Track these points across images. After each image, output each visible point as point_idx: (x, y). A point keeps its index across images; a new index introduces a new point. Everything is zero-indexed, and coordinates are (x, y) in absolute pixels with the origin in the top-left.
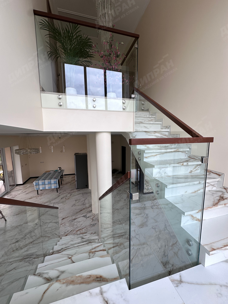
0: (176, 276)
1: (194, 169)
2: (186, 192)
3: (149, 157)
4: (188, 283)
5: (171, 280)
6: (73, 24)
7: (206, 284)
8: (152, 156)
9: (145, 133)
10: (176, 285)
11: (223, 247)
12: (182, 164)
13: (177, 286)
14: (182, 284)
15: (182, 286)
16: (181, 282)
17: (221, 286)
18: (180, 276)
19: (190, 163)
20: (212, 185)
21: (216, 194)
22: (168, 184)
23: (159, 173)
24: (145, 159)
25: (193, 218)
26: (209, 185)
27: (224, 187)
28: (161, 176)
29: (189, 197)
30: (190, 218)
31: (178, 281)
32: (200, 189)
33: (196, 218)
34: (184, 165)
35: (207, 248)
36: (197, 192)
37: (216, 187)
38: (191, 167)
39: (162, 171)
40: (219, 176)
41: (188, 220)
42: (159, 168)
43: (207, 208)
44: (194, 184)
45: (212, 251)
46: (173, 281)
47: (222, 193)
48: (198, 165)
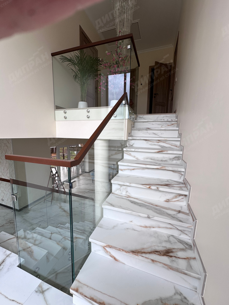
0: (46, 286)
1: (173, 198)
3: (124, 170)
4: (44, 298)
5: (39, 285)
8: (128, 169)
9: (144, 141)
11: (88, 298)
13: (36, 292)
15: (38, 295)
16: (43, 292)
18: (48, 289)
19: (161, 189)
20: (179, 230)
21: (172, 244)
22: (107, 203)
23: (119, 190)
24: (120, 172)
25: (106, 252)
26: (173, 227)
27: (194, 240)
28: (121, 193)
29: (128, 229)
30: (101, 249)
31: (42, 290)
32: (154, 226)
33: (110, 253)
34: (151, 189)
35: (75, 284)
36: (149, 228)
37: (190, 237)
38: (167, 194)
39: (123, 188)
40: (193, 221)
41: (100, 250)
42: (119, 184)
43: (119, 250)
44: (140, 216)
45: (74, 290)
46: (40, 286)
47: (184, 248)
48: (182, 195)
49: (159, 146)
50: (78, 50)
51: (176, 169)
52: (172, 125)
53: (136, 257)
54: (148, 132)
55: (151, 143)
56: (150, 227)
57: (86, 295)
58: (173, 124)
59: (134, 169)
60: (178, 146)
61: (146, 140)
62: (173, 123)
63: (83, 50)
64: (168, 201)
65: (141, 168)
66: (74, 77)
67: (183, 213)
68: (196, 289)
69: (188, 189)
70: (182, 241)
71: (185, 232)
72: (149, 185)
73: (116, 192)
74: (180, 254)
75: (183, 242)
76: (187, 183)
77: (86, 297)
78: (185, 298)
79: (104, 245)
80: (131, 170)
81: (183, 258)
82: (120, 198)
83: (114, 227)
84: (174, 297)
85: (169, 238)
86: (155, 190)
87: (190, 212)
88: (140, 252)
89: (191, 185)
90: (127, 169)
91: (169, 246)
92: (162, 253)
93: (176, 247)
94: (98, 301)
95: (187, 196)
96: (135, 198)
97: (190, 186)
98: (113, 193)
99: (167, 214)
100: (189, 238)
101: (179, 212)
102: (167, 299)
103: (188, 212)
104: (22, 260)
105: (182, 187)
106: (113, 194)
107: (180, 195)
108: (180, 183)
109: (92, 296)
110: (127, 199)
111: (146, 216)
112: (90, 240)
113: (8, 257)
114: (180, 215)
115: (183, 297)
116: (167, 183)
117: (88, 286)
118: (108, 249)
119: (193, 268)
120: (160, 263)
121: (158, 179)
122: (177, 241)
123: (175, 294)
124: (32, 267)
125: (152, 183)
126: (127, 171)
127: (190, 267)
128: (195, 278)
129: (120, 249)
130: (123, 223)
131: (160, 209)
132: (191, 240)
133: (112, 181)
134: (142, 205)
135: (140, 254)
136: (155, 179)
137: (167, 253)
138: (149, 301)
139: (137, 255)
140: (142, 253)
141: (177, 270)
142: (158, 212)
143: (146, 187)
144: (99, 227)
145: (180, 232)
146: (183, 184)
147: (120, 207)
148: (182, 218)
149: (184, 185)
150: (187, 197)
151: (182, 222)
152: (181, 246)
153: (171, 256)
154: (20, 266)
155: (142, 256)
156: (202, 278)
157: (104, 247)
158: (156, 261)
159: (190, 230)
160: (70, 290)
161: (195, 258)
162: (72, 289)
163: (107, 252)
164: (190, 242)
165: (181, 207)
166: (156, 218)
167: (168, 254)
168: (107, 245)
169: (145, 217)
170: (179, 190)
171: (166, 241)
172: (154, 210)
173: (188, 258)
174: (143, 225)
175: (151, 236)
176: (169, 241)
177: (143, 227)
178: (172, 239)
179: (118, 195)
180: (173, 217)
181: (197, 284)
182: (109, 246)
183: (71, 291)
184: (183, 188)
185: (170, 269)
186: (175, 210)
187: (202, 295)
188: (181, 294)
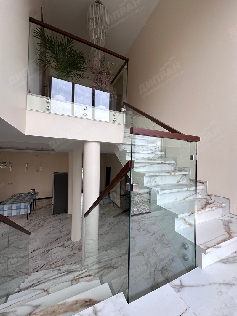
0: (176, 282)
1: (181, 179)
2: (176, 199)
3: (139, 167)
4: (189, 287)
5: (172, 286)
6: (68, 38)
7: (206, 285)
8: (142, 166)
10: (177, 291)
11: (216, 245)
12: (170, 173)
13: (179, 291)
14: (183, 288)
15: (184, 291)
16: (182, 286)
17: (220, 284)
18: (180, 281)
23: (150, 181)
25: (185, 222)
28: (151, 184)
29: (180, 203)
31: (179, 286)
32: (188, 196)
33: (188, 222)
38: (179, 176)
39: (153, 179)
41: (182, 224)
42: (150, 177)
45: (207, 249)
54: (128, 140)
64: (178, 182)
65: (151, 164)
73: (147, 185)
79: (188, 214)
83: (173, 206)
86: (174, 175)
92: (207, 204)
107: (184, 175)
157: (184, 219)
174: (183, 198)
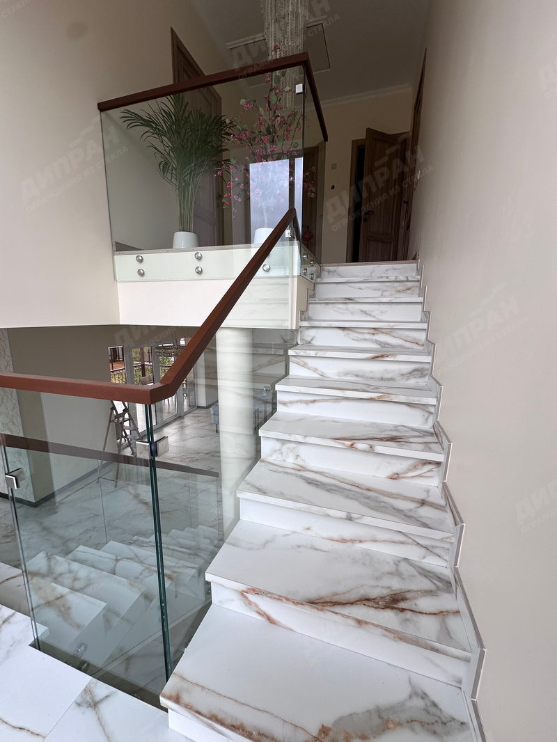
0: (102, 689)
1: (409, 470)
3: (291, 402)
4: (99, 719)
5: (86, 687)
8: (301, 402)
9: (340, 332)
10: (80, 701)
12: (349, 443)
13: (79, 705)
18: (107, 696)
19: (381, 448)
20: (422, 546)
21: (403, 579)
22: (247, 486)
23: (279, 452)
24: (280, 408)
25: (247, 602)
26: (408, 539)
27: (456, 570)
28: (284, 461)
29: (299, 547)
30: (236, 597)
31: (92, 699)
32: (362, 539)
33: (256, 606)
34: (356, 449)
35: (172, 685)
36: (350, 544)
37: (446, 561)
38: (393, 461)
39: (288, 449)
40: (454, 526)
41: (232, 600)
42: (278, 440)
43: (279, 598)
44: (328, 516)
45: (170, 698)
46: (88, 691)
47: (433, 588)
48: (430, 463)
49: (376, 342)
50: (169, 94)
51: (416, 398)
52: (408, 291)
53: (321, 614)
55: (356, 335)
56: (353, 541)
57: (200, 710)
58: (409, 289)
59: (314, 401)
60: (421, 343)
61: (344, 329)
62: (410, 284)
63: (181, 94)
64: (395, 477)
65: (331, 398)
66: (161, 167)
67: (432, 505)
68: (460, 682)
69: (443, 449)
70: (429, 572)
71: (437, 551)
72: (350, 440)
73: (271, 459)
74: (424, 604)
75: (431, 575)
76: (442, 434)
77: (199, 713)
78: (435, 705)
79: (242, 587)
80: (307, 402)
81: (430, 614)
82: (281, 472)
83: (266, 543)
84: (409, 704)
85: (397, 565)
86: (364, 451)
87: (449, 503)
88: (328, 602)
89: (450, 439)
90: (297, 402)
91: (396, 585)
92: (380, 603)
93: (414, 587)
94: (229, 721)
95: (442, 465)
96: (316, 472)
97: (449, 441)
98: (263, 461)
99: (394, 509)
100: (445, 564)
101: (423, 503)
102: (392, 709)
103: (442, 502)
104: (42, 629)
105: (430, 443)
106: (263, 464)
107: (426, 463)
108: (425, 433)
109: (214, 712)
110: (296, 475)
111: (343, 515)
112: (208, 577)
113: (6, 624)
114: (425, 512)
115: (429, 704)
116: (395, 434)
117: (203, 688)
118: (251, 597)
119: (452, 635)
120: (377, 626)
121: (373, 425)
122: (416, 573)
123: (410, 697)
124: (67, 647)
125: (357, 434)
126: (299, 405)
127: (446, 634)
128: (458, 658)
129: (280, 596)
130: (290, 532)
131: (377, 497)
132: (449, 570)
133: (261, 433)
134: (334, 488)
135: (328, 608)
136: (365, 425)
137: (393, 602)
138: (351, 715)
139: (322, 610)
140: (333, 606)
141: (416, 642)
142: (372, 504)
143: (344, 444)
144: (229, 544)
145: (423, 551)
146: (431, 434)
147: (281, 495)
148: (430, 518)
149: (434, 439)
150: (442, 468)
151: (430, 528)
152: (426, 584)
153: (403, 610)
154: (38, 645)
155: (334, 612)
156: (475, 658)
157: (242, 593)
158: (366, 623)
159: (447, 546)
160: (161, 698)
161: (459, 612)
162: (164, 696)
163: (250, 603)
164: (448, 573)
165: (428, 491)
166: (366, 520)
167: (394, 606)
168: (249, 589)
169: (342, 518)
170: (423, 451)
171: (391, 574)
172: (362, 500)
173: (441, 612)
174: (336, 536)
175: (355, 561)
176: (397, 574)
177: (337, 541)
178: (404, 567)
179: (275, 465)
180: (407, 516)
181: (461, 671)
182: (254, 590)
183: (163, 701)
184: (432, 446)
185: (401, 639)
186: (412, 500)
187: (473, 696)
188: (424, 696)
